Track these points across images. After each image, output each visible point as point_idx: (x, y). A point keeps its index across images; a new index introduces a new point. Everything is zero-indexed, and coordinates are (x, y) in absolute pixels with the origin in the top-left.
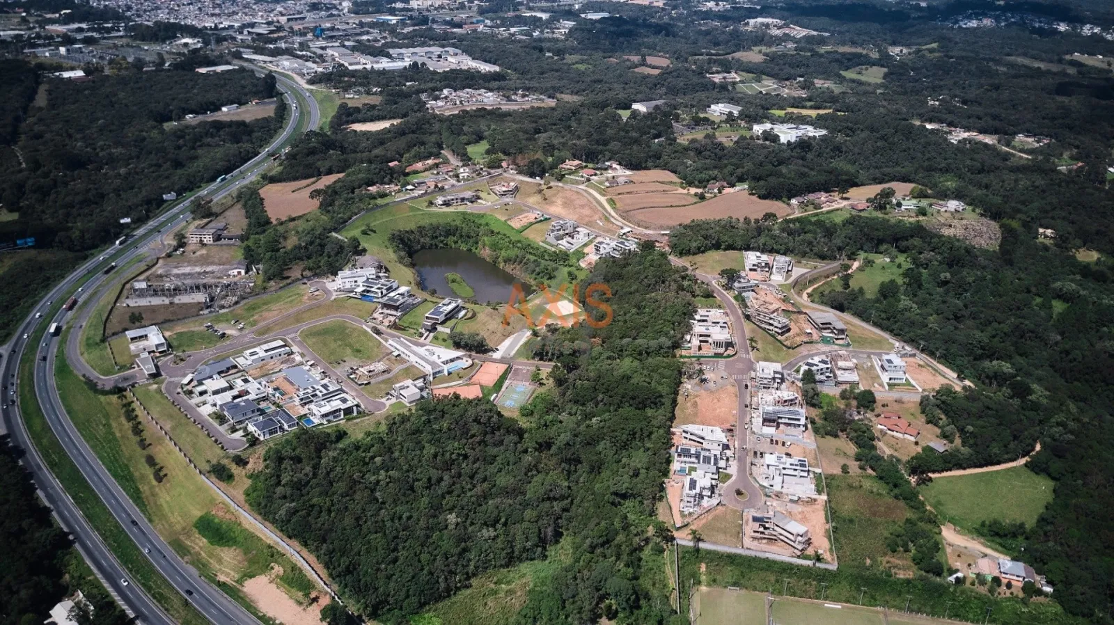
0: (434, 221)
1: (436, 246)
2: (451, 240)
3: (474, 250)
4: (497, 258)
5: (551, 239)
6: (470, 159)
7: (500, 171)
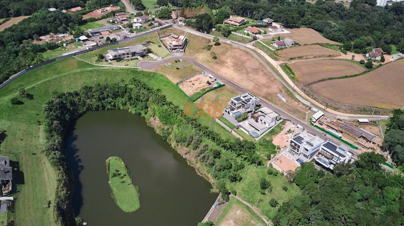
0: (102, 80)
1: (104, 107)
2: (119, 101)
3: (143, 115)
4: (170, 133)
5: (231, 117)
6: (144, 8)
7: (170, 22)
